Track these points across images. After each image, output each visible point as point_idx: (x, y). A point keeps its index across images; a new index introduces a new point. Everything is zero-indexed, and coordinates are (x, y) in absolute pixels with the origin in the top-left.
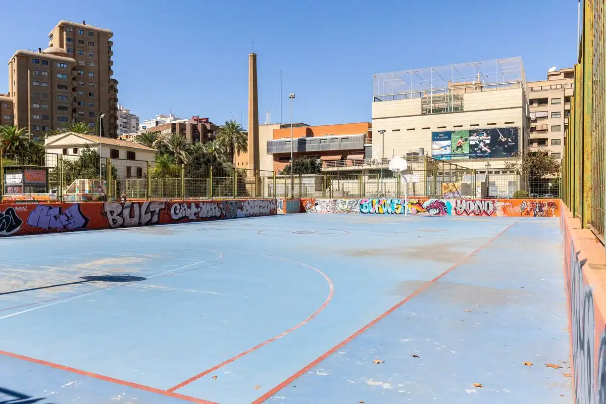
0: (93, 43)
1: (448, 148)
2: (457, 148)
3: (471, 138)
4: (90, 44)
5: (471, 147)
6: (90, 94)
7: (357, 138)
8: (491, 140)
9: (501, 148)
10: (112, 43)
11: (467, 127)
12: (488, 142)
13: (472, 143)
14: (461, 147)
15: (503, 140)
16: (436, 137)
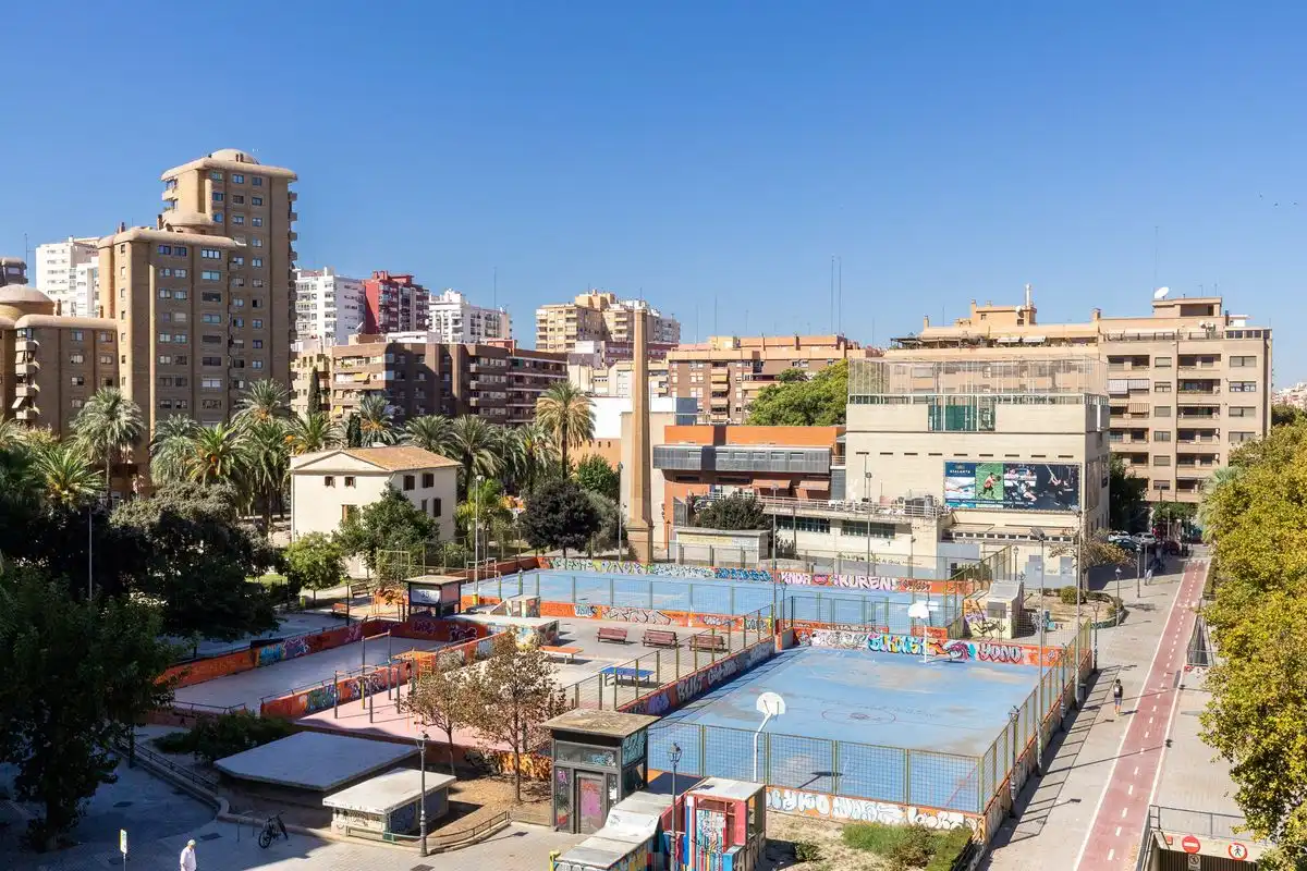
0: (261, 200)
1: (969, 488)
2: (985, 491)
3: (1007, 476)
4: (254, 201)
5: (1007, 490)
6: (255, 303)
7: (816, 454)
8: (1038, 481)
9: (1053, 496)
10: (295, 196)
11: (1000, 458)
12: (1033, 484)
13: (1009, 484)
14: (990, 488)
15: (1056, 484)
16: (951, 469)
